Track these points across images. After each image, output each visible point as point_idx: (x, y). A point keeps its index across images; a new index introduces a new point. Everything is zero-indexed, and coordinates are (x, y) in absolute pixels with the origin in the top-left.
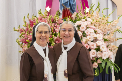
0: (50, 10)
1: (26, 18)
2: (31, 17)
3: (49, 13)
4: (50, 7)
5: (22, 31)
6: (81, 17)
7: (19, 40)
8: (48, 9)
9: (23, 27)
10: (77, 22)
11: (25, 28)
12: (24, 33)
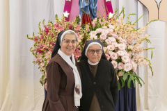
0: (69, 16)
1: (41, 24)
2: (46, 23)
3: (67, 19)
4: (69, 12)
5: (36, 39)
6: (102, 23)
7: (33, 49)
8: (66, 14)
9: (38, 35)
10: (97, 30)
11: (40, 36)
12: (39, 41)
